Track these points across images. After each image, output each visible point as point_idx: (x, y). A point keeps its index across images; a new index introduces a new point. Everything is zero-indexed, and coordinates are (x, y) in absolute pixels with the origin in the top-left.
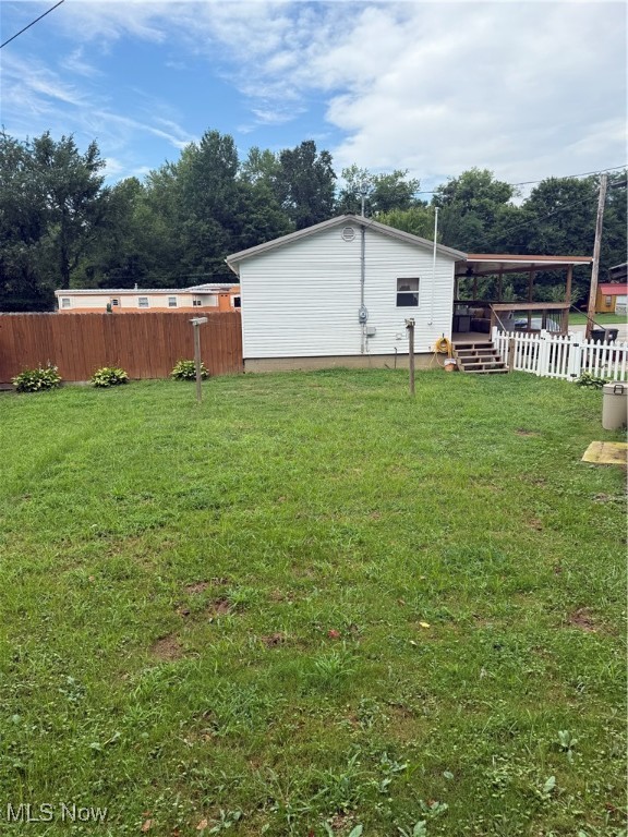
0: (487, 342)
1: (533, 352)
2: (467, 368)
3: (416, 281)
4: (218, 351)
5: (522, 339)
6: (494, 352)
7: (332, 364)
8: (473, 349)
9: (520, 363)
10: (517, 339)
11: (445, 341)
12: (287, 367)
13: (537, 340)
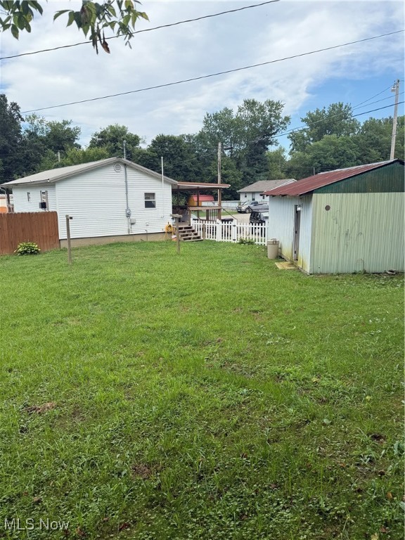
0: (188, 226)
1: (214, 231)
3: (153, 195)
4: (44, 236)
5: (209, 224)
6: (193, 231)
8: (184, 230)
9: (208, 237)
11: (170, 226)
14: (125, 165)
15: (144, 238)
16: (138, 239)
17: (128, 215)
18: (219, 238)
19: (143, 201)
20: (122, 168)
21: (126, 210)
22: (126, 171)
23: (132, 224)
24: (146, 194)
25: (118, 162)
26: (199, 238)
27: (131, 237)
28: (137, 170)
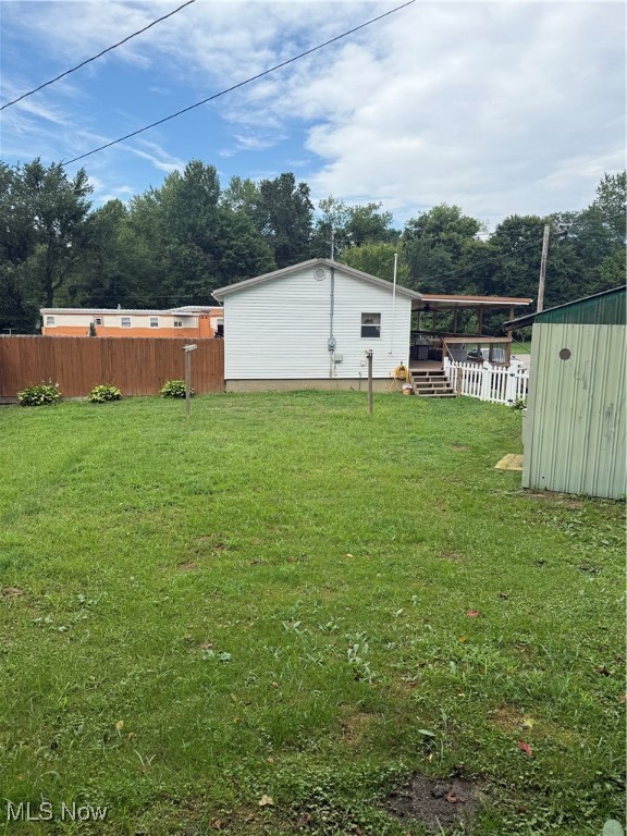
0: (439, 370)
1: (477, 378)
2: (421, 392)
3: (378, 315)
4: (202, 373)
5: (468, 369)
6: (445, 379)
7: (304, 386)
8: (427, 376)
9: (467, 389)
10: (464, 368)
11: (403, 369)
12: (263, 388)
13: (480, 370)
14: (333, 269)
15: (355, 385)
16: (346, 386)
17: (332, 348)
18: (485, 394)
19: (358, 326)
20: (328, 274)
21: (329, 340)
22: (333, 278)
23: (338, 362)
24: (364, 315)
25: (321, 265)
26: (451, 391)
27: (335, 383)
28: (352, 276)
